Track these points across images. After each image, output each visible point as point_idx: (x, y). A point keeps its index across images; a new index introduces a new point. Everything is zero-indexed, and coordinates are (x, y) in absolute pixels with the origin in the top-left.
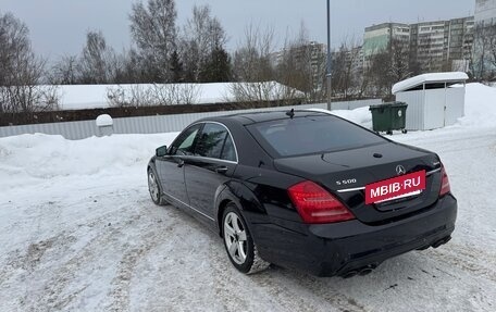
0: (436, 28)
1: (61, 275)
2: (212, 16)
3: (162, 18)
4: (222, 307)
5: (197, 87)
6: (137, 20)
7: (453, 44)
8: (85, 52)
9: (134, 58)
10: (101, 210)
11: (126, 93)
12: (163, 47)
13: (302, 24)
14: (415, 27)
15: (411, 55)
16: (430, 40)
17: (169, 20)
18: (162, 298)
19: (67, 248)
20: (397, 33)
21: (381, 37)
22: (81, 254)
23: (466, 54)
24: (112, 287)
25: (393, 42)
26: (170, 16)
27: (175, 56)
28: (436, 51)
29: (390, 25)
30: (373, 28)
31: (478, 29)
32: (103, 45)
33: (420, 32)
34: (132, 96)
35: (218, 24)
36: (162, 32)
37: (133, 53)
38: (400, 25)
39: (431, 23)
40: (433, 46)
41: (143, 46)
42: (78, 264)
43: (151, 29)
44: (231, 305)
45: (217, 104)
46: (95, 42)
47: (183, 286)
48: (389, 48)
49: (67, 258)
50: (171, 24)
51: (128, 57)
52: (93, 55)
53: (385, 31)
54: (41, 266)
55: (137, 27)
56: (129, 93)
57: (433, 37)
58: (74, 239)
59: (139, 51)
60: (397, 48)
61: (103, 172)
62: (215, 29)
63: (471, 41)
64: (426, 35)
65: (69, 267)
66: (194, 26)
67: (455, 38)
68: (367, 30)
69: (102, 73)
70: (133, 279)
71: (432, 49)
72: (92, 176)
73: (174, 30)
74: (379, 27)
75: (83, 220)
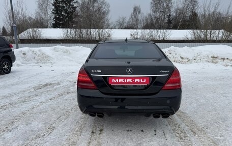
8: (132, 15)
11: (139, 34)
12: (164, 12)
27: (169, 16)
32: (140, 12)
46: (136, 10)
52: (135, 16)
59: (152, 14)
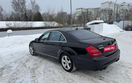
0: (92, 10)
1: (13, 78)
2: (36, 3)
3: (21, 3)
4: (67, 82)
5: (34, 22)
6: (13, 3)
7: (96, 14)
9: (13, 14)
10: (15, 58)
12: (22, 11)
13: (62, 7)
14: (88, 9)
15: (87, 16)
16: (91, 13)
17: (23, 3)
18: (49, 81)
19: (10, 70)
20: (84, 11)
21: (80, 11)
22: (16, 71)
23: (99, 16)
24: (32, 80)
25: (83, 13)
26: (24, 2)
27: (26, 14)
28: (93, 15)
29: (82, 9)
30: (78, 9)
31: (102, 10)
33: (89, 11)
34: (14, 25)
35: (38, 6)
36: (21, 7)
37: (12, 12)
38: (84, 9)
39: (91, 9)
40: (92, 14)
41: (16, 10)
42: (16, 74)
43: (18, 6)
44: (70, 81)
45: (39, 27)
47: (53, 77)
48: (82, 14)
49: (12, 73)
50: (24, 5)
51: (11, 14)
53: (81, 10)
54: (4, 76)
55: (14, 5)
56: (12, 24)
57: (92, 12)
58: (11, 67)
59: (14, 12)
60: (84, 14)
61: (11, 47)
62: (37, 7)
63: (100, 13)
64: (90, 11)
65: (14, 75)
66: (31, 6)
67: (97, 12)
68: (76, 9)
69: (3, 18)
70: (37, 77)
71: (92, 15)
72: (8, 48)
73: (25, 6)
74: (79, 9)
75: (11, 61)
